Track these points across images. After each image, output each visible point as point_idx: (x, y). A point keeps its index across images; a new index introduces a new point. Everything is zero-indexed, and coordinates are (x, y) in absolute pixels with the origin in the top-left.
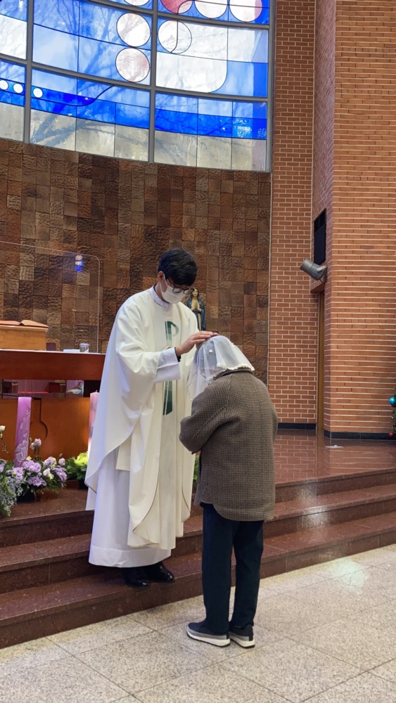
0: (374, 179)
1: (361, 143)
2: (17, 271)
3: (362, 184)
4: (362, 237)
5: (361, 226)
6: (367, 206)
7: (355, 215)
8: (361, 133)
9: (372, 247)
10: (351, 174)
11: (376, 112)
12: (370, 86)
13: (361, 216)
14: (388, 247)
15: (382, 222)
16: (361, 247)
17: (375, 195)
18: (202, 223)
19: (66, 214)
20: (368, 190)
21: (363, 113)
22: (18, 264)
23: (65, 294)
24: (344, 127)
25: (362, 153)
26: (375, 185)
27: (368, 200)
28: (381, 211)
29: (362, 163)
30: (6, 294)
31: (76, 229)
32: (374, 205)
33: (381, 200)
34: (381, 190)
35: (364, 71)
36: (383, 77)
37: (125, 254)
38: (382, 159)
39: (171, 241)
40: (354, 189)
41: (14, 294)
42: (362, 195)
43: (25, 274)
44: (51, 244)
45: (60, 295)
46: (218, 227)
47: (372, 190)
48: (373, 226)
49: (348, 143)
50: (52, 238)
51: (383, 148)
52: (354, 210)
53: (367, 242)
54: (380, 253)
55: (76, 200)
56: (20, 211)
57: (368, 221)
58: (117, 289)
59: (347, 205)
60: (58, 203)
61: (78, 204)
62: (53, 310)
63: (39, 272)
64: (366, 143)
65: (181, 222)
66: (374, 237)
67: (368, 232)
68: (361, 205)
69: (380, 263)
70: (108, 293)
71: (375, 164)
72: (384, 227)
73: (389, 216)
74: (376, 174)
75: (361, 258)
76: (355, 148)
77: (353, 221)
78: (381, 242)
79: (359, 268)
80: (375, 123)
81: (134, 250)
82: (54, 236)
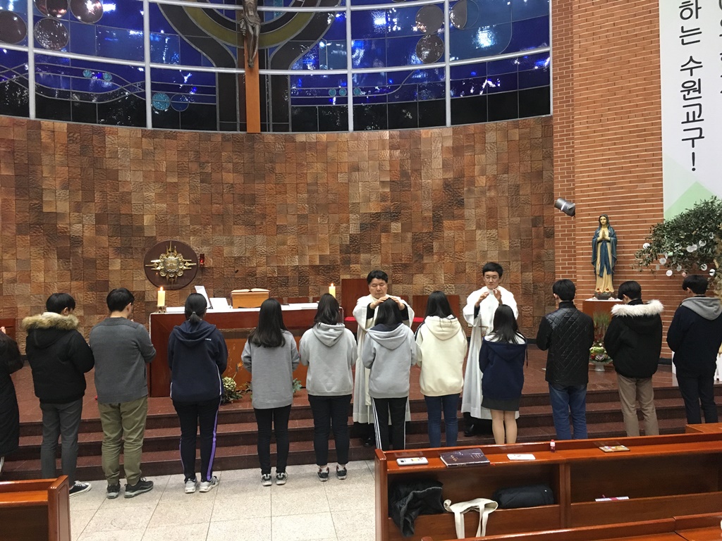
0: (614, 119)
1: (601, 87)
2: (348, 228)
3: (602, 126)
4: (603, 175)
5: (603, 165)
6: (607, 145)
7: (597, 156)
8: (600, 77)
9: (615, 184)
10: (591, 117)
11: (614, 55)
12: (608, 31)
13: (603, 155)
14: (630, 182)
15: (623, 158)
16: (603, 185)
17: (616, 134)
18: (492, 170)
19: (382, 180)
20: (609, 130)
21: (601, 58)
22: (348, 221)
23: (383, 241)
24: (583, 75)
25: (602, 96)
26: (615, 124)
27: (609, 140)
28: (623, 148)
29: (602, 106)
30: (341, 245)
31: (388, 190)
32: (615, 144)
33: (622, 138)
34: (622, 128)
35: (601, 17)
36: (621, 18)
37: (428, 204)
38: (622, 98)
39: (465, 189)
40: (595, 132)
41: (346, 245)
42: (602, 136)
43: (354, 229)
44: (371, 204)
45: (379, 241)
46: (506, 171)
47: (612, 129)
48: (615, 164)
49: (587, 89)
50: (372, 200)
51: (622, 88)
52: (595, 151)
53: (609, 179)
54: (622, 188)
55: (388, 168)
56: (348, 184)
57: (609, 159)
58: (424, 233)
59: (588, 147)
60: (375, 173)
61: (390, 171)
62: (375, 253)
63: (363, 227)
64: (606, 86)
65: (474, 172)
66: (616, 174)
67: (610, 169)
68: (602, 146)
69: (623, 198)
70: (416, 237)
71: (615, 104)
72: (625, 163)
73: (630, 152)
74: (616, 114)
75: (603, 194)
76: (595, 92)
77: (595, 161)
78: (623, 178)
79: (603, 204)
80: (614, 65)
81: (435, 200)
82: (373, 198)
